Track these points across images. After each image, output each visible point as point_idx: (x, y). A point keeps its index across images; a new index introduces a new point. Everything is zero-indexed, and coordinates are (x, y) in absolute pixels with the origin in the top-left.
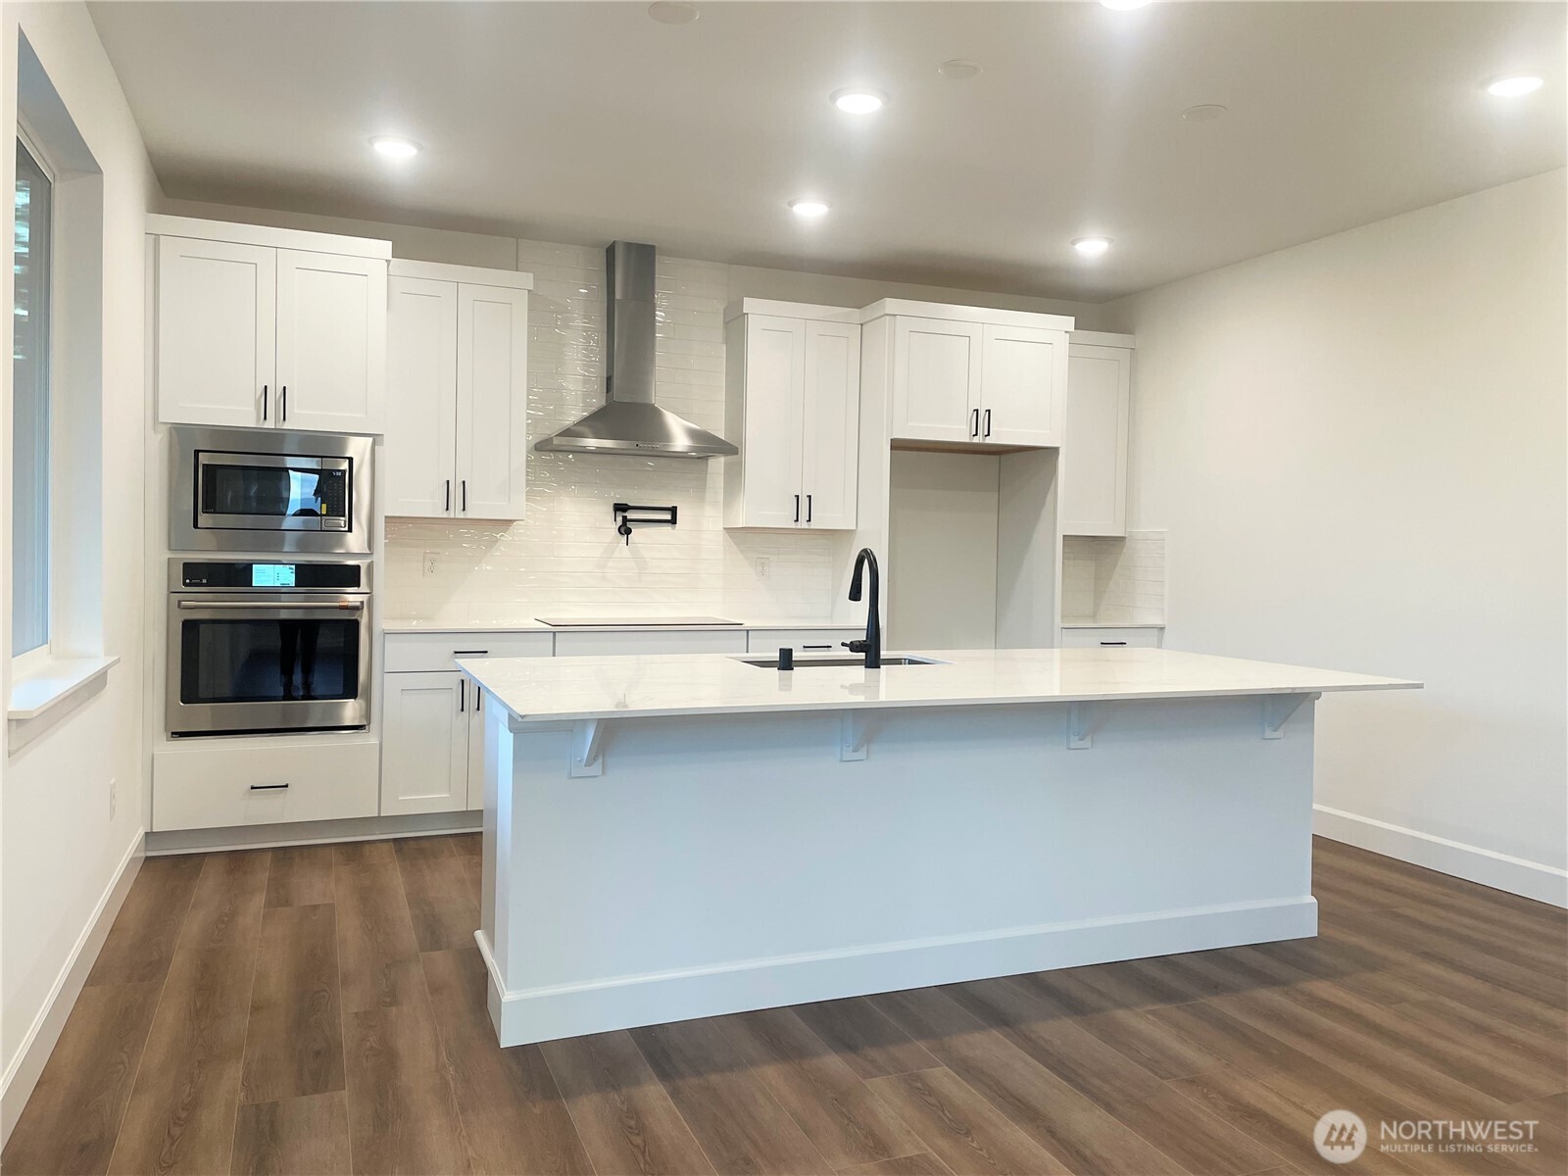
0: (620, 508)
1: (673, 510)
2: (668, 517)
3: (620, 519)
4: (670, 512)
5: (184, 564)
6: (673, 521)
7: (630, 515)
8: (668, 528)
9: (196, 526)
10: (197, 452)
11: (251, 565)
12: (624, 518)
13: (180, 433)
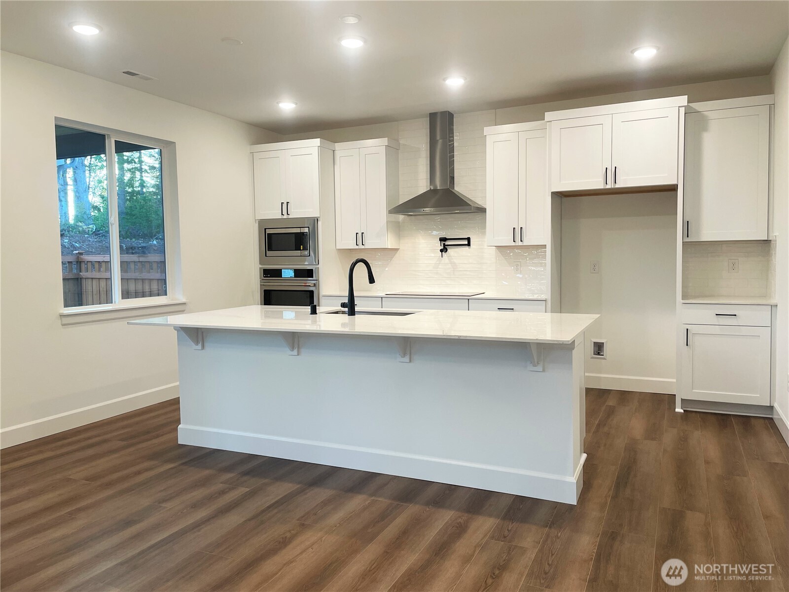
0: (443, 240)
1: (469, 239)
2: (466, 242)
3: (442, 245)
4: (467, 240)
5: (264, 270)
6: (469, 244)
7: (447, 243)
8: (467, 248)
9: (266, 256)
10: (265, 229)
11: (281, 270)
12: (444, 244)
13: (261, 222)
